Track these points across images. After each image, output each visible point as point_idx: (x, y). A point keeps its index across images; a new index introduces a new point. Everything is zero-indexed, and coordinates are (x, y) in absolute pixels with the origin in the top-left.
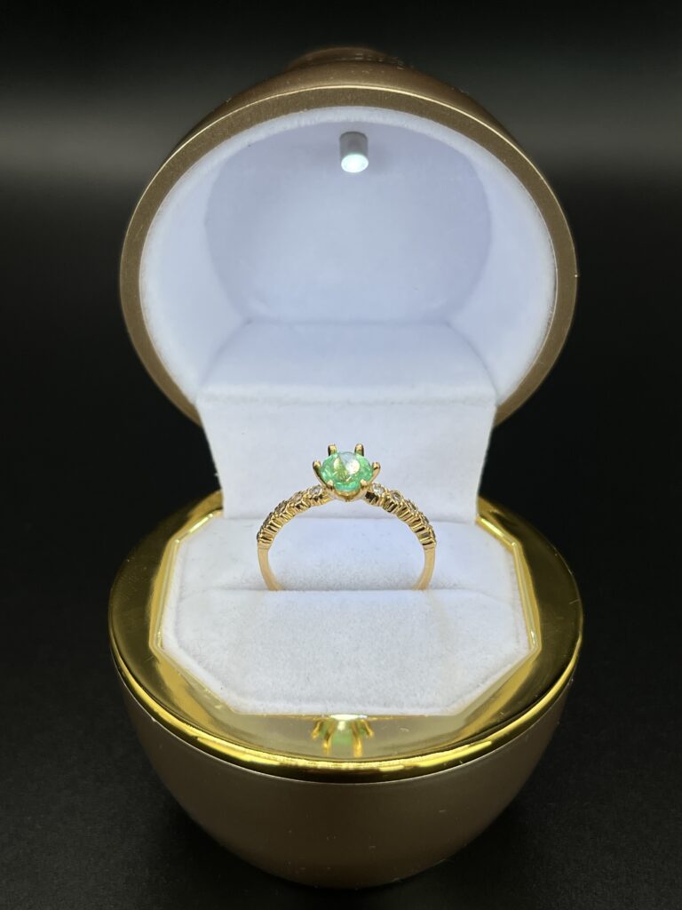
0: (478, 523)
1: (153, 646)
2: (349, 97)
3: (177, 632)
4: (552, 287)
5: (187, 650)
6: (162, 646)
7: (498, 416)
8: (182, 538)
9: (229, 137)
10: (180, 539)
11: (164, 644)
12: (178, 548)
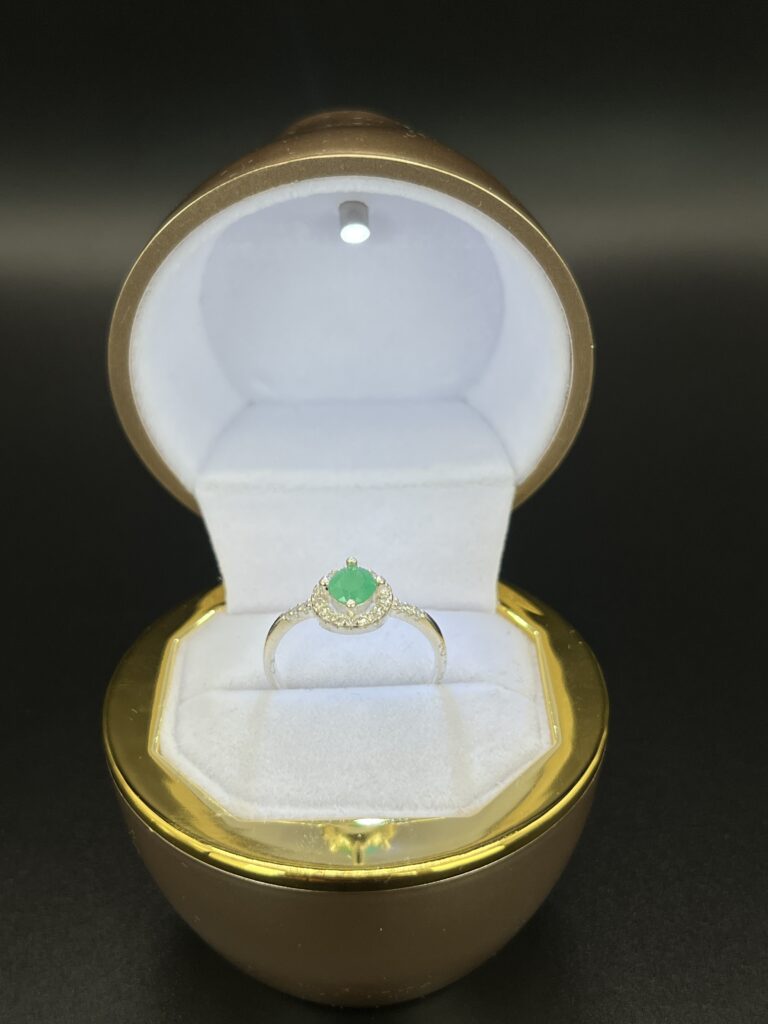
0: (498, 611)
1: (152, 752)
2: (342, 167)
3: (177, 736)
4: (568, 359)
5: (186, 755)
6: (160, 752)
7: (517, 498)
8: (182, 636)
9: (218, 211)
10: (179, 638)
11: (162, 749)
12: (178, 647)
